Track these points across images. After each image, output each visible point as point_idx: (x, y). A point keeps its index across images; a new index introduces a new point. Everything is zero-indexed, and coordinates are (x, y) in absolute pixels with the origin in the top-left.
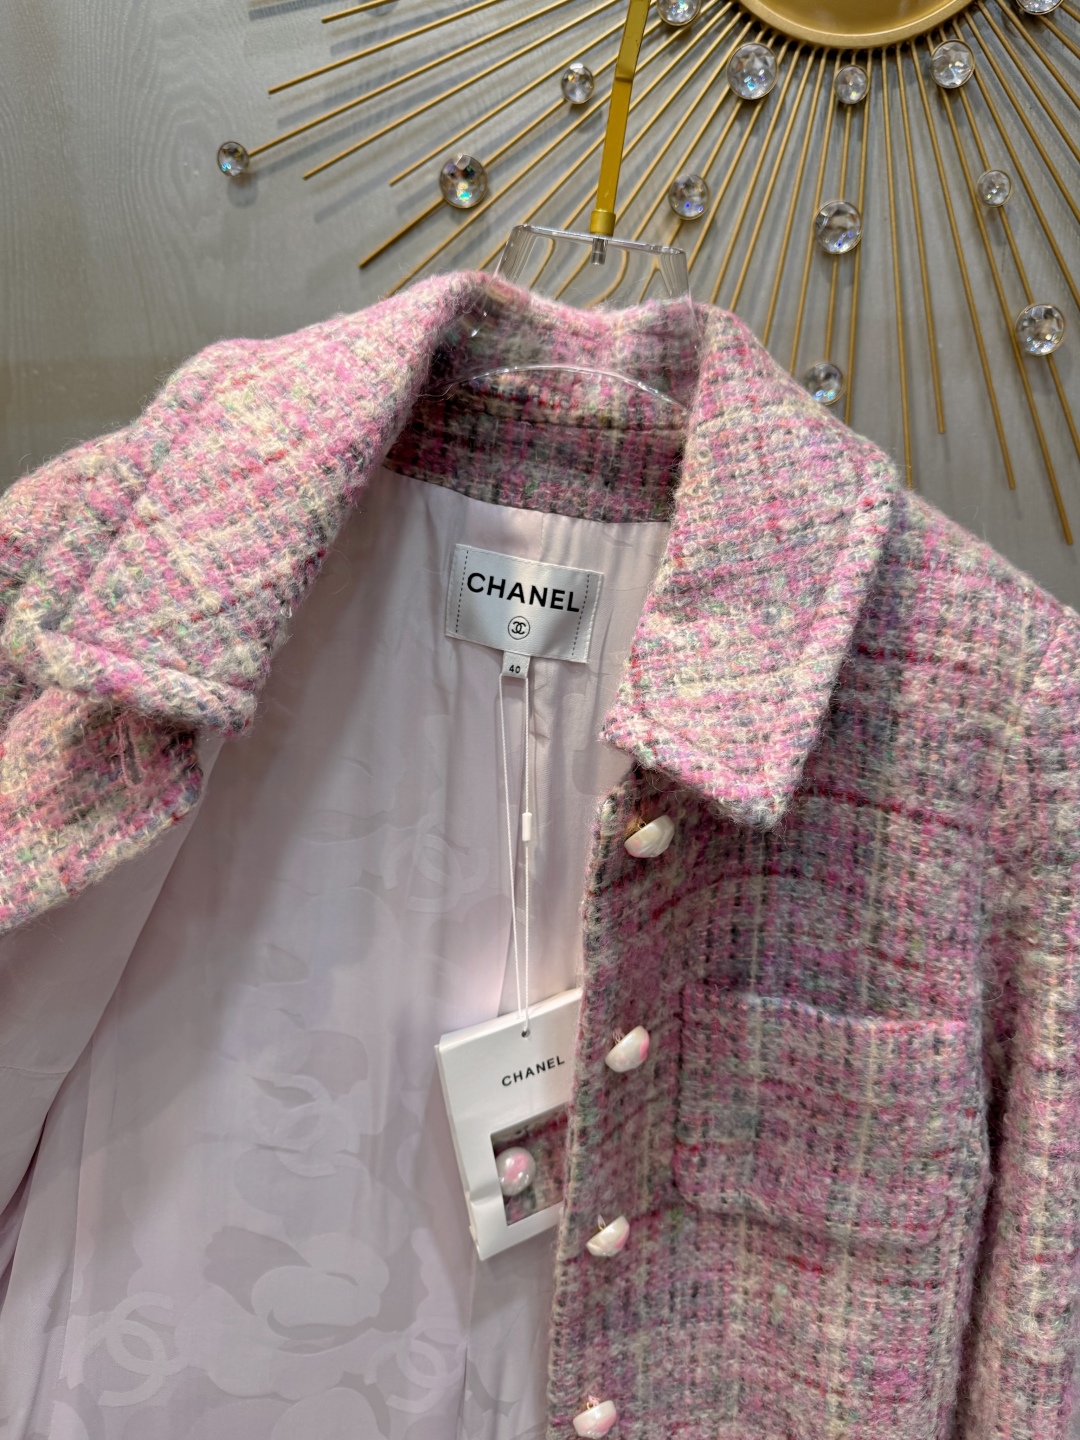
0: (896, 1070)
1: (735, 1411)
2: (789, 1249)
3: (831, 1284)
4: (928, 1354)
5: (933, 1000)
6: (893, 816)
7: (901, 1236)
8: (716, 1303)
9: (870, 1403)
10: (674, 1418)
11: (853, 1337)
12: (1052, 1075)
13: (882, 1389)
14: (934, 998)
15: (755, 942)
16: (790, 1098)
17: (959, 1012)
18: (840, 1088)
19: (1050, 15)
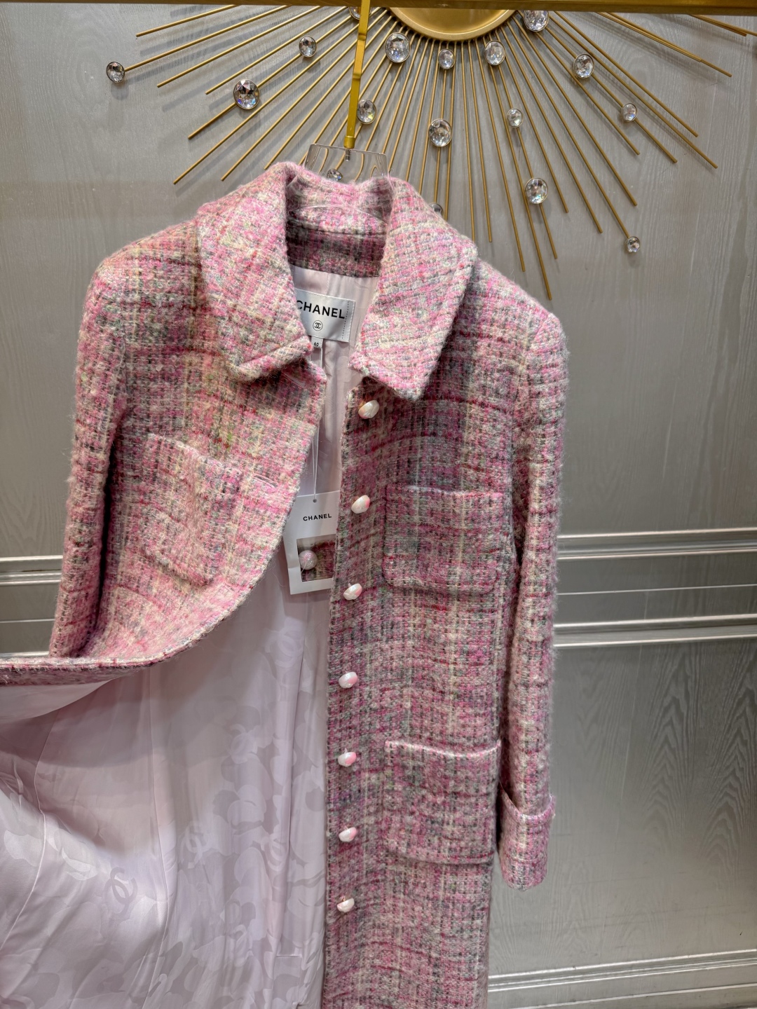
0: (473, 513)
1: (410, 683)
2: (432, 602)
3: (450, 615)
4: (491, 643)
5: (490, 485)
6: (473, 405)
7: (477, 588)
8: (401, 632)
9: (467, 666)
10: (384, 686)
11: (460, 637)
12: (537, 515)
13: (472, 659)
14: (490, 484)
15: (418, 466)
16: (431, 532)
17: (501, 489)
18: (451, 523)
19: (541, 32)
